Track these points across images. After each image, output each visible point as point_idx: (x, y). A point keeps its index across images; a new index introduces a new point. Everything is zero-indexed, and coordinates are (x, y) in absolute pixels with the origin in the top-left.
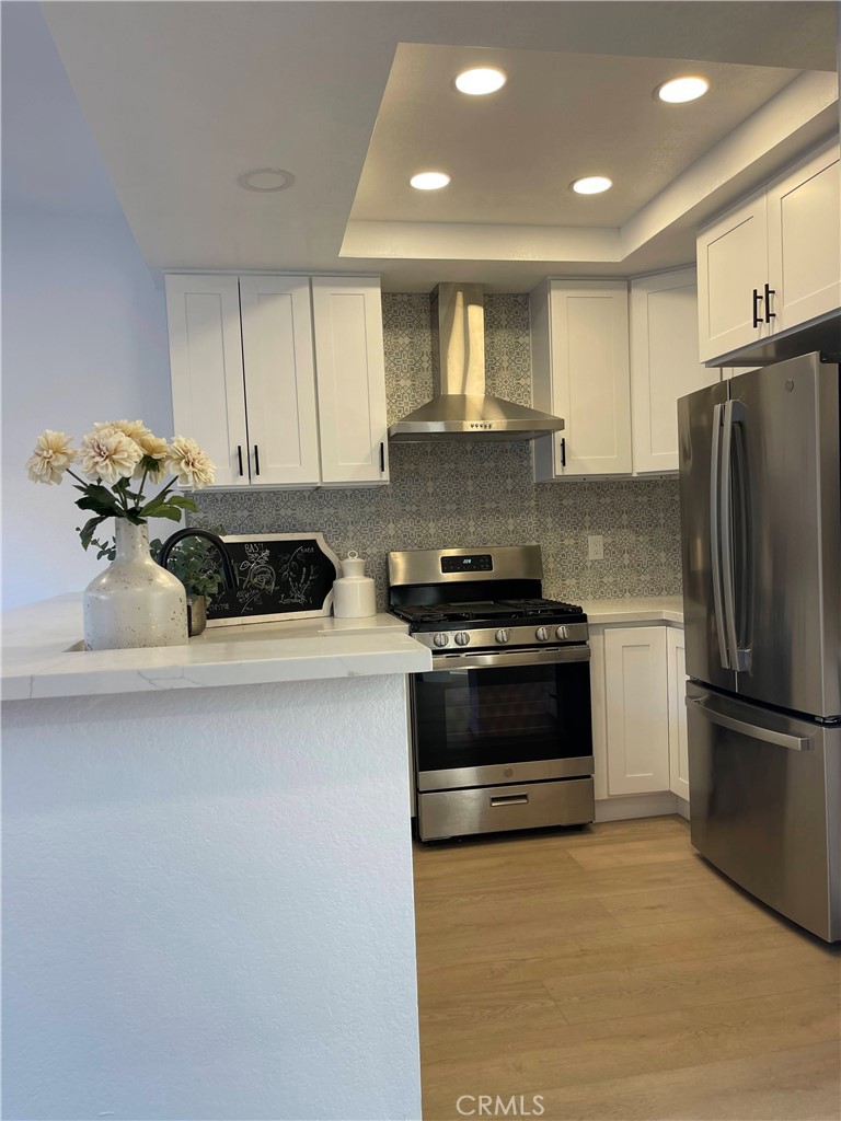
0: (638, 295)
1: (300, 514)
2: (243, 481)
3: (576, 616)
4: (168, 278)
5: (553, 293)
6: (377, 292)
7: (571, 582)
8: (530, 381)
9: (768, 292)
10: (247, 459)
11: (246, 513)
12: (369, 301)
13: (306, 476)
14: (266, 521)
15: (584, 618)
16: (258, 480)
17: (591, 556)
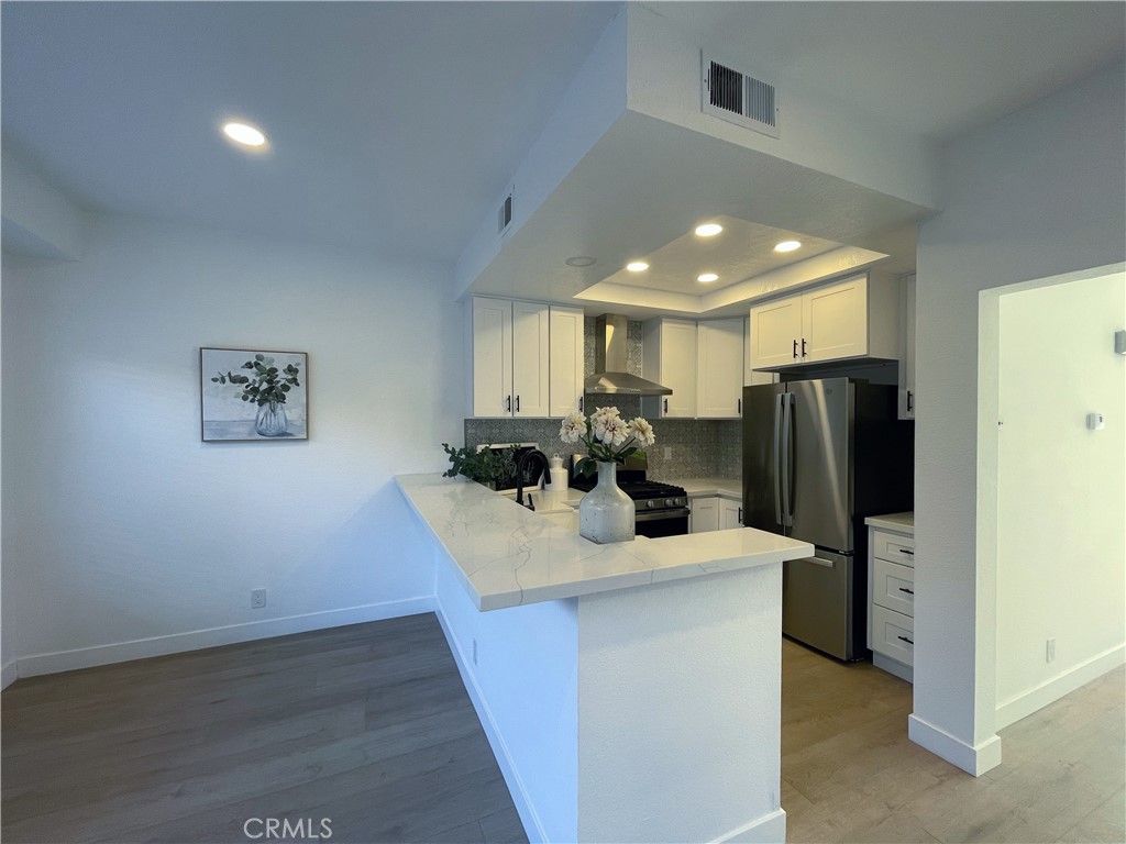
0: (702, 329)
1: (526, 432)
2: (509, 415)
3: (680, 493)
4: (475, 299)
5: (664, 324)
6: (582, 317)
7: (656, 471)
8: (641, 366)
9: (803, 343)
10: (513, 403)
11: (498, 431)
12: (579, 320)
13: (543, 413)
14: (507, 435)
15: (685, 493)
16: (518, 415)
17: (666, 458)
